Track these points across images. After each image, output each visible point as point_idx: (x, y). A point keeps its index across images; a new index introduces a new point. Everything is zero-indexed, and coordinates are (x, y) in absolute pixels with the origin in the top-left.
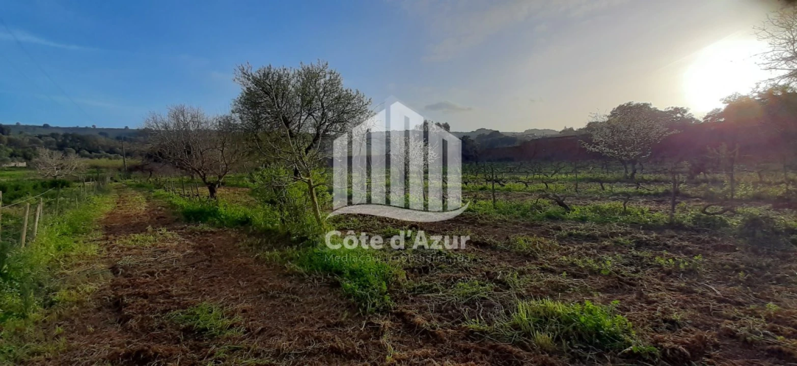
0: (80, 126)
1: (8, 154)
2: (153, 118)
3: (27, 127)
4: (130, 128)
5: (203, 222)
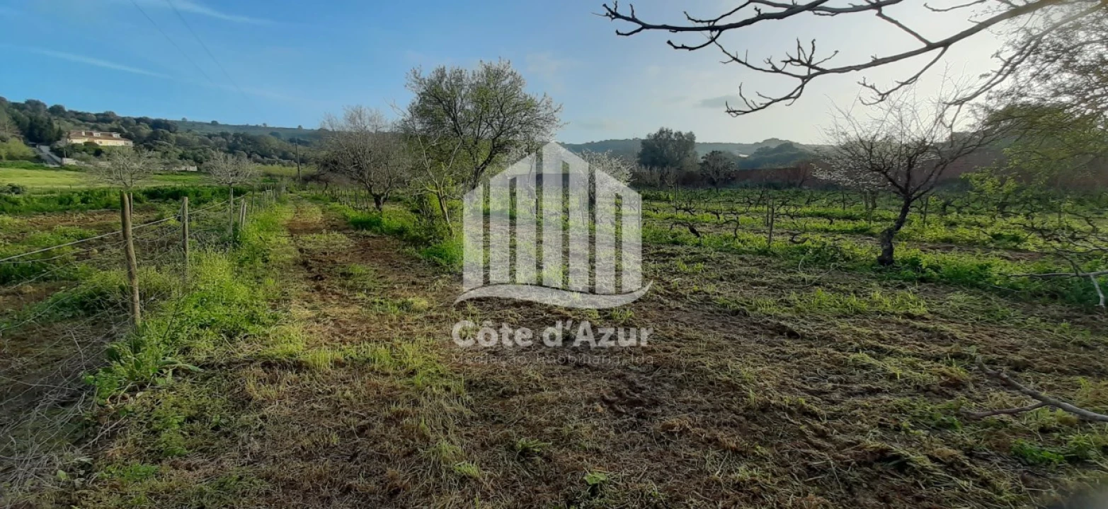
0: (250, 124)
1: (177, 155)
3: (194, 124)
4: (304, 128)
5: (367, 229)
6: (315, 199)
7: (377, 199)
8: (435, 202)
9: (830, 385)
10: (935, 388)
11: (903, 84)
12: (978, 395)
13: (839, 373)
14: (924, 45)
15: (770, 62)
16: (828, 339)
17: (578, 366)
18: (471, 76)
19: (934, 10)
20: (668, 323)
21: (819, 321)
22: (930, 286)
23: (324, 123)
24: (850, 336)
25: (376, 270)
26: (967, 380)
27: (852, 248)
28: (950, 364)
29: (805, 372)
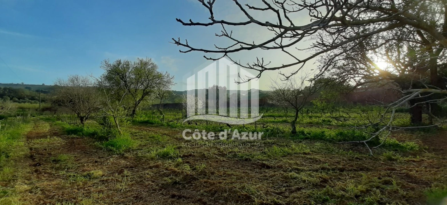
2: (59, 82)
5: (74, 134)
6: (47, 120)
7: (82, 119)
8: (112, 119)
9: (284, 189)
10: (319, 184)
11: (293, 74)
12: (332, 185)
13: (286, 182)
14: (298, 61)
15: (248, 65)
16: (280, 167)
17: (180, 197)
18: (133, 64)
19: (299, 50)
20: (220, 168)
21: (276, 159)
22: (309, 141)
23: (56, 83)
24: (288, 165)
25: (75, 157)
26: (327, 178)
27: (283, 129)
28: (321, 173)
29: (275, 184)
